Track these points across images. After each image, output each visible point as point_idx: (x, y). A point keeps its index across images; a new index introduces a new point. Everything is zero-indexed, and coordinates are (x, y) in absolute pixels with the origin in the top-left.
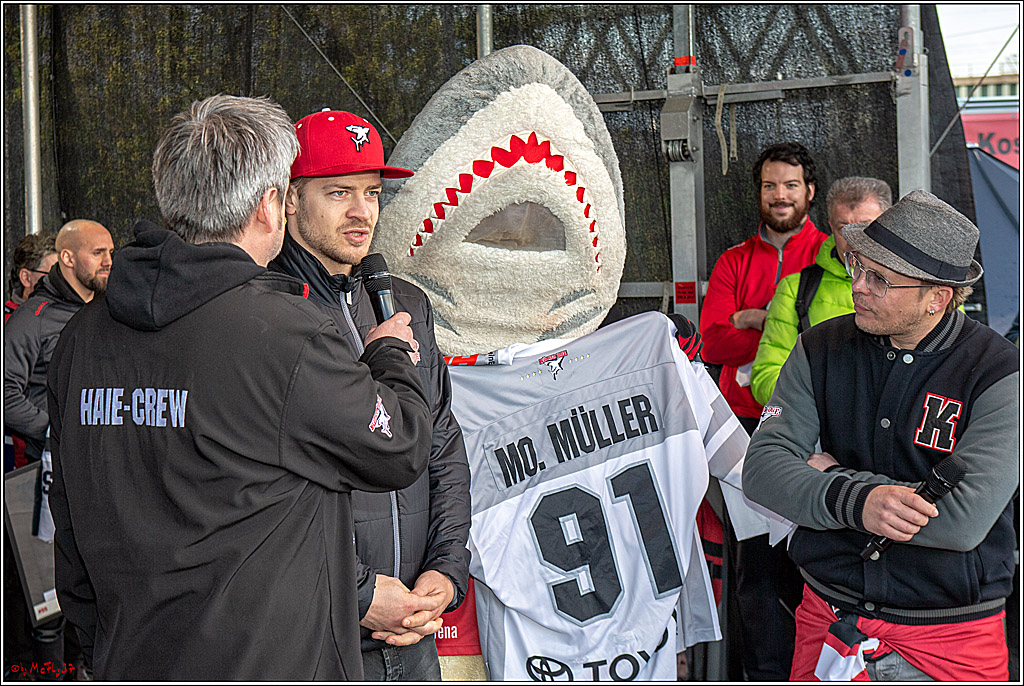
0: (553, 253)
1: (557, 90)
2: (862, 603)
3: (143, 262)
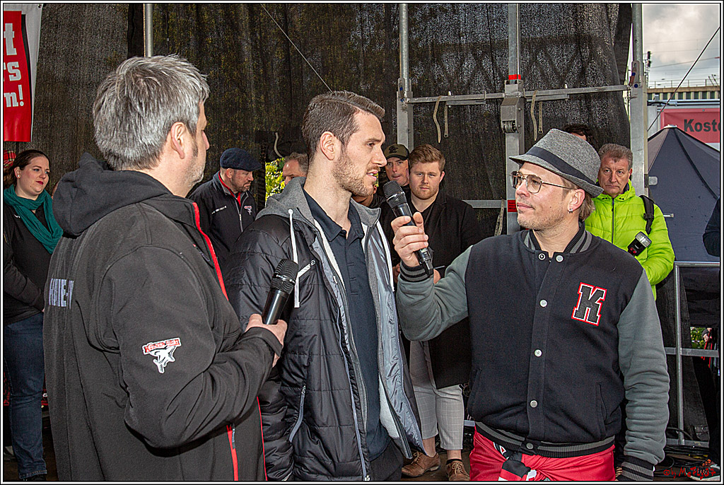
2: (524, 443)
3: (69, 183)
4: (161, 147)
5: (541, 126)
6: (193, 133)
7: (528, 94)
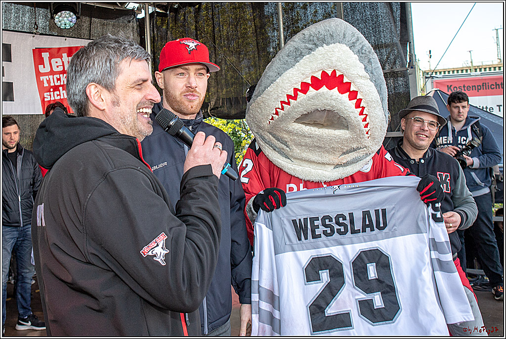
0: (341, 131)
1: (350, 48)
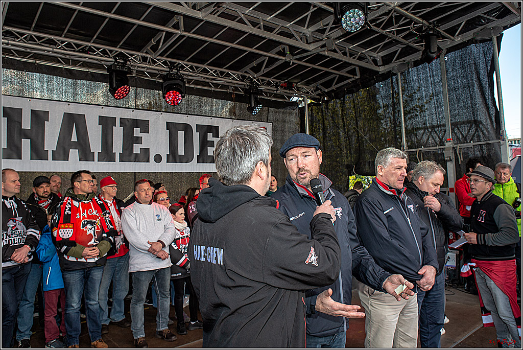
3: (207, 194)
4: (251, 174)
5: (462, 158)
6: (267, 166)
7: (456, 146)
